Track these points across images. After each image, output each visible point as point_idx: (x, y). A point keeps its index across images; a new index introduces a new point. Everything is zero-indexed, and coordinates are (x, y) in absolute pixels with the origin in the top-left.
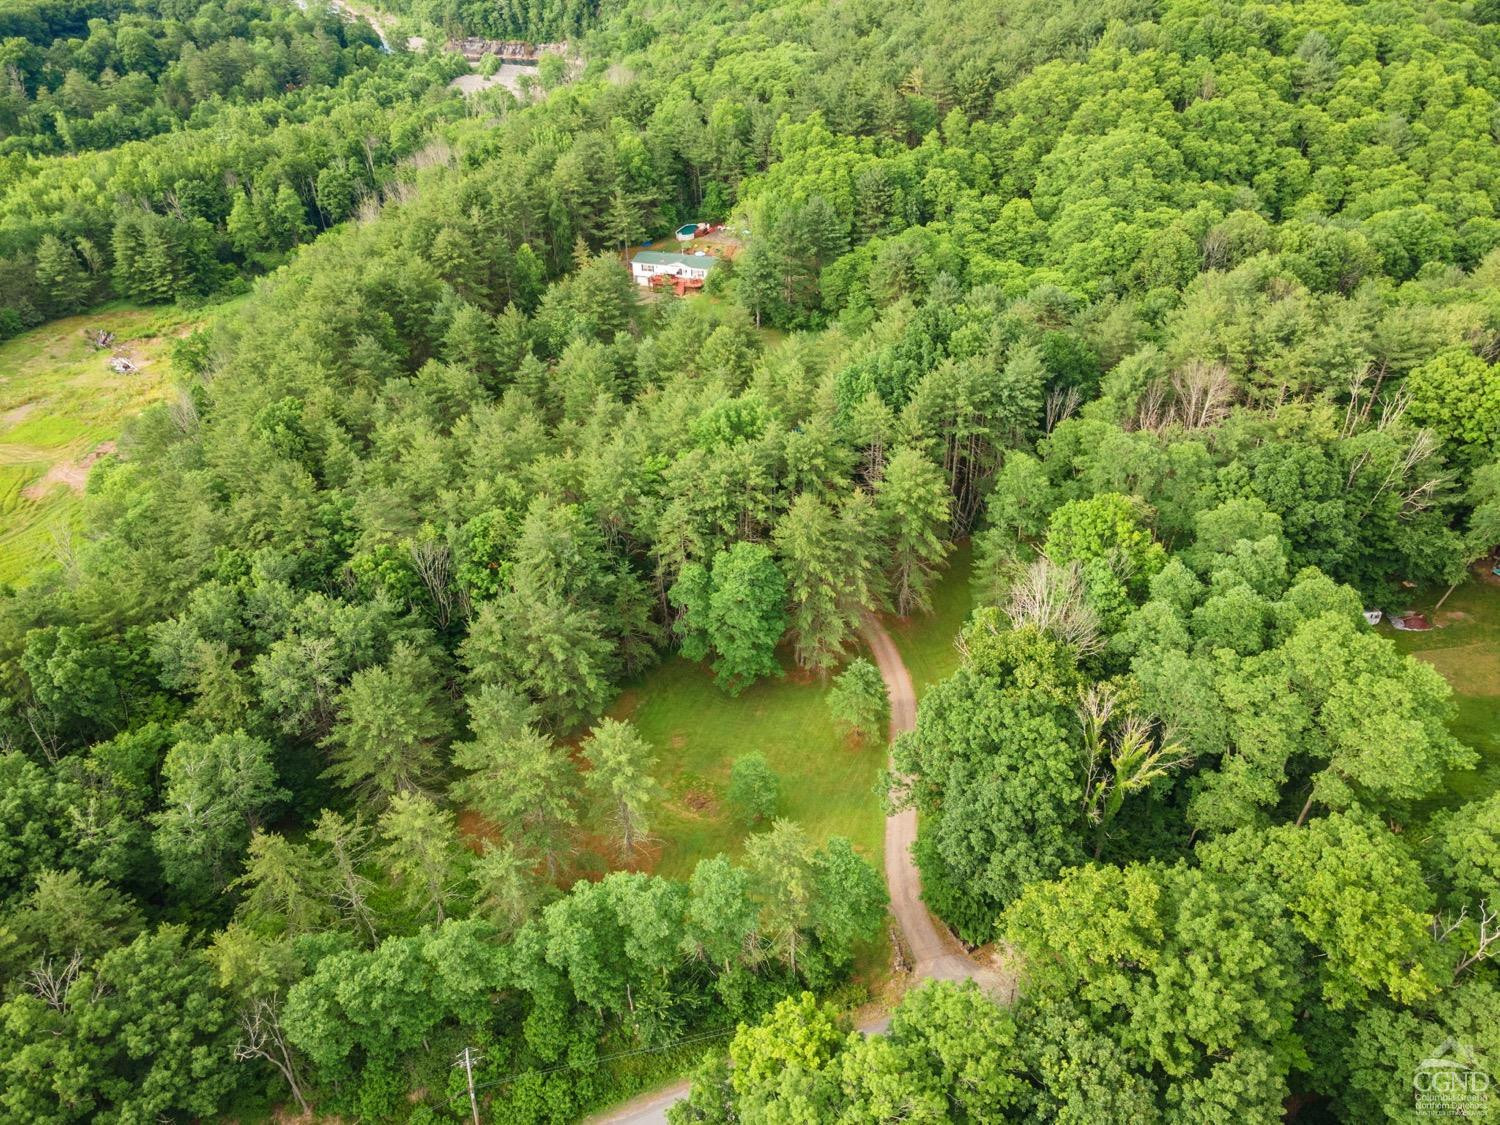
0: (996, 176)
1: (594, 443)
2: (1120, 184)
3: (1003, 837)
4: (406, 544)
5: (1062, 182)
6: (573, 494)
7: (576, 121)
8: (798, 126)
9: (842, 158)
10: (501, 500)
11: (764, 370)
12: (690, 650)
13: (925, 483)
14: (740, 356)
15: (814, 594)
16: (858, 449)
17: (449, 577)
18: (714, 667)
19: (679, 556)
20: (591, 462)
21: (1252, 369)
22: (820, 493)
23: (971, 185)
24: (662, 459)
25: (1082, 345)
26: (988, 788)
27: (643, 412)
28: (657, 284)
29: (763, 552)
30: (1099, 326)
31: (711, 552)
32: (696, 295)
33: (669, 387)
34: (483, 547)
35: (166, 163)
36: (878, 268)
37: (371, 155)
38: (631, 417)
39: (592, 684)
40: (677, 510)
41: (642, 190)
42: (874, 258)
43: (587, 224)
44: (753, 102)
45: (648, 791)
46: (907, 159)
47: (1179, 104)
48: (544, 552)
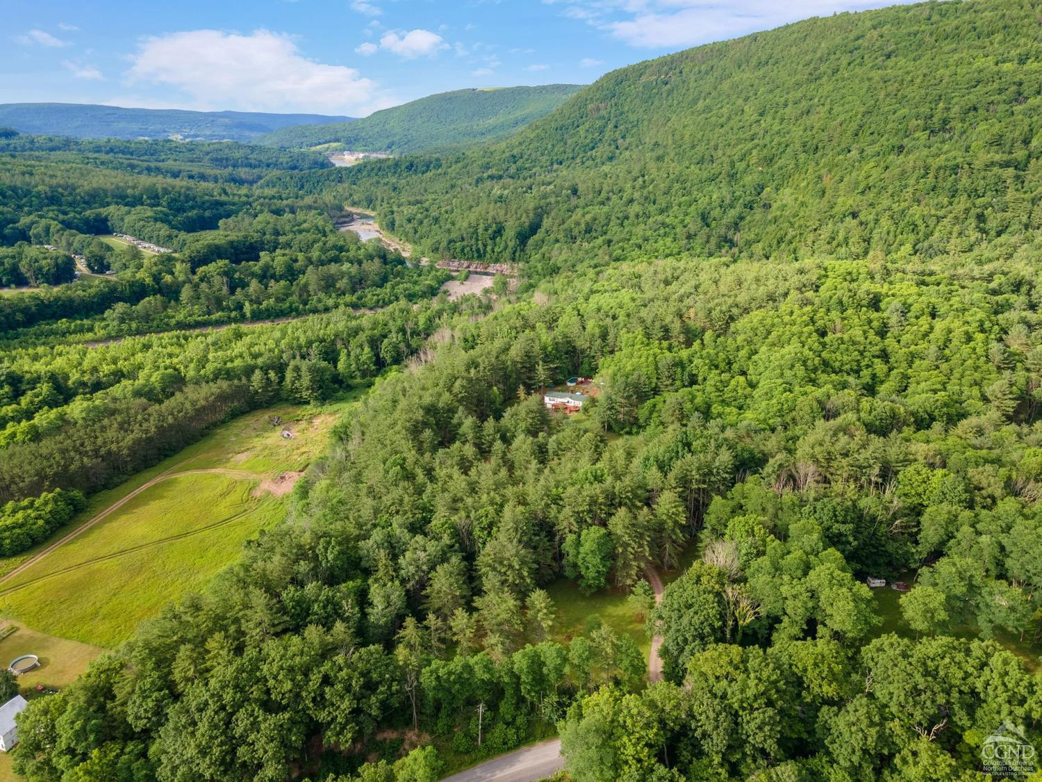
0: (730, 363)
1: (531, 481)
2: (788, 373)
3: (690, 639)
4: (455, 518)
5: (762, 369)
6: (522, 502)
7: (519, 323)
8: (630, 335)
9: (651, 352)
10: (492, 503)
11: (607, 454)
12: (569, 572)
13: (675, 507)
14: (597, 446)
15: (625, 550)
16: (648, 491)
17: (470, 533)
18: (579, 582)
19: (567, 530)
20: (530, 489)
21: (829, 467)
22: (630, 508)
23: (717, 367)
24: (560, 490)
25: (756, 451)
26: (685, 620)
27: (553, 471)
28: (556, 408)
29: (603, 531)
30: (766, 443)
31: (581, 528)
32: (576, 414)
33: (563, 459)
34: (485, 522)
35: (309, 333)
36: (667, 407)
37: (409, 331)
38: (547, 471)
39: (528, 581)
40: (567, 511)
41: (552, 362)
42: (664, 402)
43: (523, 377)
44: (609, 320)
45: (551, 620)
46: (684, 354)
47: (823, 334)
48: (511, 524)
